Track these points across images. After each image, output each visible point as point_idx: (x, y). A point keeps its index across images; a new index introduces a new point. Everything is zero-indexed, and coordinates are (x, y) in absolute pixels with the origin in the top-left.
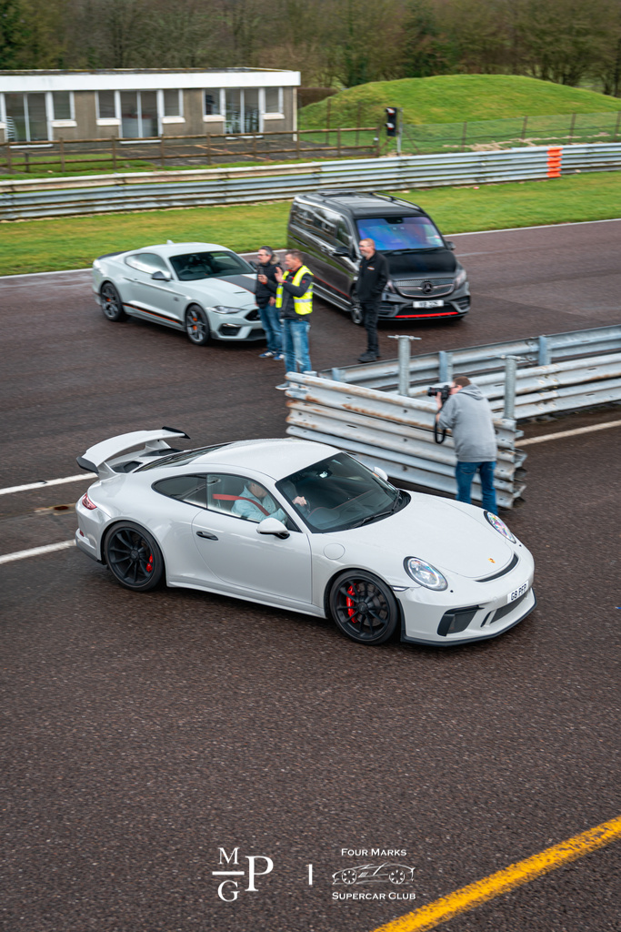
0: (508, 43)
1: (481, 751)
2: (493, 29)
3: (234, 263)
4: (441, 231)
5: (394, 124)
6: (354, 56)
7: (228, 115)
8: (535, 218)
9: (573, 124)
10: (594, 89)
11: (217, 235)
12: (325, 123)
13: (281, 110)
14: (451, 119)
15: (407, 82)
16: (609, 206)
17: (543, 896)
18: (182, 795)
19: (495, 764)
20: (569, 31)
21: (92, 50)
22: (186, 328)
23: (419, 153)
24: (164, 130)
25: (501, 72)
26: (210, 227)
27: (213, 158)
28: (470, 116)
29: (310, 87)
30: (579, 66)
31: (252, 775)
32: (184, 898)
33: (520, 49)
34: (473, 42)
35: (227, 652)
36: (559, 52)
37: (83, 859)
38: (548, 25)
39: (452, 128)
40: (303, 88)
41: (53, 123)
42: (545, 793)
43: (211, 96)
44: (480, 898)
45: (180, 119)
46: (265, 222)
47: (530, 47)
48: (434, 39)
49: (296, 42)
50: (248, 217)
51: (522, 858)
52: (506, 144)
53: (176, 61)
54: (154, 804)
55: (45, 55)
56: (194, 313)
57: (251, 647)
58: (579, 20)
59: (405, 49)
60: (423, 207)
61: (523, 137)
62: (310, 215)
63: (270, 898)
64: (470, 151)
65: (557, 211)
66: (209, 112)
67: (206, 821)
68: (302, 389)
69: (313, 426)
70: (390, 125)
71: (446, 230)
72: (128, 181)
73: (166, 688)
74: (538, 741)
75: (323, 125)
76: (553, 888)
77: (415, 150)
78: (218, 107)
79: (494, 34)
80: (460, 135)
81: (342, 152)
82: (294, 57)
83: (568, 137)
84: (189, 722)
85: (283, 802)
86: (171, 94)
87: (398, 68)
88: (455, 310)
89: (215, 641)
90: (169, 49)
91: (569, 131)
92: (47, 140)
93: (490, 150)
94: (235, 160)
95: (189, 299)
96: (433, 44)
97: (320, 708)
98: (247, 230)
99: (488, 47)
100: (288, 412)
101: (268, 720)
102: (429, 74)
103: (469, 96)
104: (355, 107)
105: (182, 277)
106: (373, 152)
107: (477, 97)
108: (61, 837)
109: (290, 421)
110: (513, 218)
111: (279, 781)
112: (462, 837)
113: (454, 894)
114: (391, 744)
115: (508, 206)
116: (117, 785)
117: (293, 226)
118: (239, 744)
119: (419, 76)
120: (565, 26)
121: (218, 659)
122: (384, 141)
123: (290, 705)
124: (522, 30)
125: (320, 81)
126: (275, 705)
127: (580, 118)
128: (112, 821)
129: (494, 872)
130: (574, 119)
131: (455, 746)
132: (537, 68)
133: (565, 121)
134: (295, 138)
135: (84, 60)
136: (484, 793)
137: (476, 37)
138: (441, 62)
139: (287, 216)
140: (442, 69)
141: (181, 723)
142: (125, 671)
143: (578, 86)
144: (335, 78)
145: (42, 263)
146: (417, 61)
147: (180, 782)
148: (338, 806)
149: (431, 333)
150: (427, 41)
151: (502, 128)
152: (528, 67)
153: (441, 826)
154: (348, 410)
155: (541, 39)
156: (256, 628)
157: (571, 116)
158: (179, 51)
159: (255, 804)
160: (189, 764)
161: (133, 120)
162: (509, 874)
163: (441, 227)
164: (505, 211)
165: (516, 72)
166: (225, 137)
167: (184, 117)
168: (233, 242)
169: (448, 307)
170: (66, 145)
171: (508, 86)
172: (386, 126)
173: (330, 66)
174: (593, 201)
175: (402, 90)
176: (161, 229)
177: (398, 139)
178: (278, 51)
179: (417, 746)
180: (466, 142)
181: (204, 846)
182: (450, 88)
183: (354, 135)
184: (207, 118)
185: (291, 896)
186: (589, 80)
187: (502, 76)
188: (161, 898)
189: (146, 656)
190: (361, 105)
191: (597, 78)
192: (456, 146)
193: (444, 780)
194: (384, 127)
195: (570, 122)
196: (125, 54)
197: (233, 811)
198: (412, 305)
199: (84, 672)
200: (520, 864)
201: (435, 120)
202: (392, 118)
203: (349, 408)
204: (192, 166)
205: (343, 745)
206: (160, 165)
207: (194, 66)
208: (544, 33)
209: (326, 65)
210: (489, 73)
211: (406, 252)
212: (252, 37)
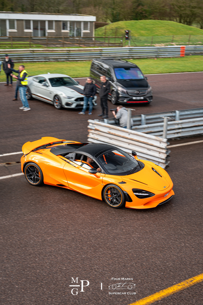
0: (168, 10)
1: (152, 251)
2: (163, 5)
3: (71, 81)
4: (143, 73)
5: (128, 36)
6: (115, 12)
7: (70, 30)
8: (175, 70)
9: (190, 38)
10: (197, 27)
11: (65, 72)
12: (104, 34)
13: (89, 29)
14: (147, 35)
15: (133, 22)
16: (201, 67)
17: (172, 302)
18: (48, 264)
19: (156, 256)
20: (189, 6)
21: (23, 5)
22: (54, 103)
23: (136, 46)
24: (48, 34)
25: (165, 20)
26: (63, 69)
27: (65, 45)
28: (154, 34)
29: (99, 22)
30: (192, 19)
31: (73, 258)
32: (48, 299)
33: (173, 12)
34: (156, 9)
35: (65, 215)
36: (185, 14)
37: (13, 285)
38: (182, 4)
39: (148, 38)
40: (97, 22)
41: (9, 30)
42: (173, 266)
43: (64, 24)
44: (150, 302)
45: (53, 31)
46: (82, 68)
47: (175, 11)
48: (142, 7)
49: (95, 6)
50: (76, 66)
51: (165, 288)
52: (166, 44)
53: (53, 11)
54: (38, 267)
55: (6, 6)
56: (56, 98)
57: (74, 213)
58: (193, 3)
59: (132, 10)
60: (137, 65)
61: (172, 42)
62: (98, 66)
63: (78, 300)
64: (154, 46)
65: (183, 68)
66: (64, 29)
67: (56, 273)
68: (94, 126)
69: (97, 138)
70: (127, 36)
71: (145, 73)
72: (35, 52)
73: (43, 227)
74: (171, 249)
75: (103, 35)
76: (175, 299)
77: (135, 45)
78: (67, 27)
79: (163, 7)
80: (151, 41)
81: (110, 45)
82: (94, 11)
83: (187, 43)
84: (51, 239)
85: (83, 267)
86: (50, 22)
87: (130, 17)
88: (147, 100)
89: (61, 211)
90: (50, 6)
91: (188, 41)
92: (6, 36)
93: (161, 46)
94: (72, 46)
95: (55, 93)
96: (142, 9)
97: (97, 235)
98: (76, 70)
99: (161, 11)
100: (88, 133)
101: (79, 239)
102: (141, 19)
103: (154, 27)
104: (114, 30)
105: (53, 85)
106: (121, 45)
107: (157, 28)
108: (5, 277)
109: (89, 136)
110: (168, 70)
111: (82, 260)
112: (145, 280)
113: (141, 300)
114: (121, 248)
115: (166, 66)
116: (25, 260)
117: (92, 70)
118: (68, 247)
119: (137, 20)
120: (188, 5)
121: (62, 217)
122: (124, 41)
123: (86, 234)
124: (173, 6)
125: (103, 20)
126: (81, 234)
127: (192, 37)
128: (23, 272)
129: (155, 293)
130: (190, 37)
131: (143, 250)
132: (178, 19)
133: (187, 37)
134: (93, 39)
135: (20, 9)
136: (153, 266)
137: (157, 7)
138: (145, 15)
139: (90, 66)
140: (145, 17)
141: (48, 239)
142: (29, 220)
143: (192, 26)
144: (108, 19)
145: (4, 79)
146: (136, 15)
147: (47, 259)
148: (102, 269)
149: (139, 108)
150: (140, 8)
151: (165, 39)
152: (174, 18)
153: (137, 277)
154: (109, 133)
155: (180, 9)
156: (75, 207)
157: (189, 36)
158: (53, 7)
159: (73, 267)
160: (51, 253)
161: (37, 30)
162: (160, 294)
163: (143, 72)
164: (165, 67)
165: (170, 20)
166: (69, 38)
167: (55, 30)
168: (71, 74)
169: (145, 99)
170: (13, 38)
171: (168, 25)
172: (125, 36)
173: (106, 15)
174: (196, 65)
175: (131, 24)
176: (46, 69)
177: (129, 41)
178: (88, 9)
179: (130, 249)
180: (153, 43)
181: (55, 281)
182: (148, 24)
183: (114, 39)
184: (63, 31)
185: (85, 299)
186: (196, 24)
187: (165, 21)
188: (40, 299)
189: (37, 216)
190: (117, 29)
191: (199, 23)
192: (149, 45)
193: (139, 261)
194: (125, 37)
195: (188, 38)
196: (35, 7)
197: (66, 270)
198: (132, 98)
199: (15, 220)
200: (164, 290)
201: (142, 35)
202: (127, 34)
203: (110, 133)
204: (57, 47)
205: (104, 248)
206: (46, 47)
207: (59, 13)
208: (180, 7)
209: (105, 14)
210: (161, 20)
211: (131, 80)
212: (79, 4)
